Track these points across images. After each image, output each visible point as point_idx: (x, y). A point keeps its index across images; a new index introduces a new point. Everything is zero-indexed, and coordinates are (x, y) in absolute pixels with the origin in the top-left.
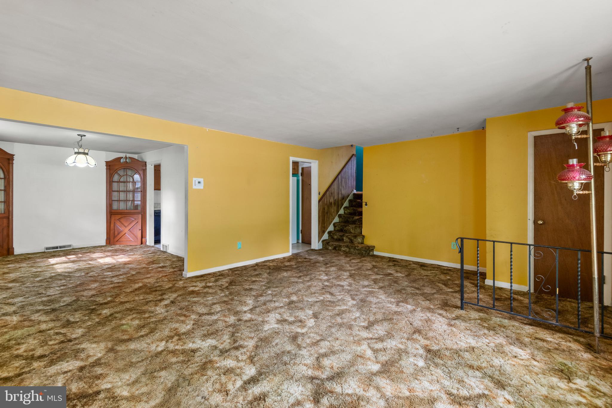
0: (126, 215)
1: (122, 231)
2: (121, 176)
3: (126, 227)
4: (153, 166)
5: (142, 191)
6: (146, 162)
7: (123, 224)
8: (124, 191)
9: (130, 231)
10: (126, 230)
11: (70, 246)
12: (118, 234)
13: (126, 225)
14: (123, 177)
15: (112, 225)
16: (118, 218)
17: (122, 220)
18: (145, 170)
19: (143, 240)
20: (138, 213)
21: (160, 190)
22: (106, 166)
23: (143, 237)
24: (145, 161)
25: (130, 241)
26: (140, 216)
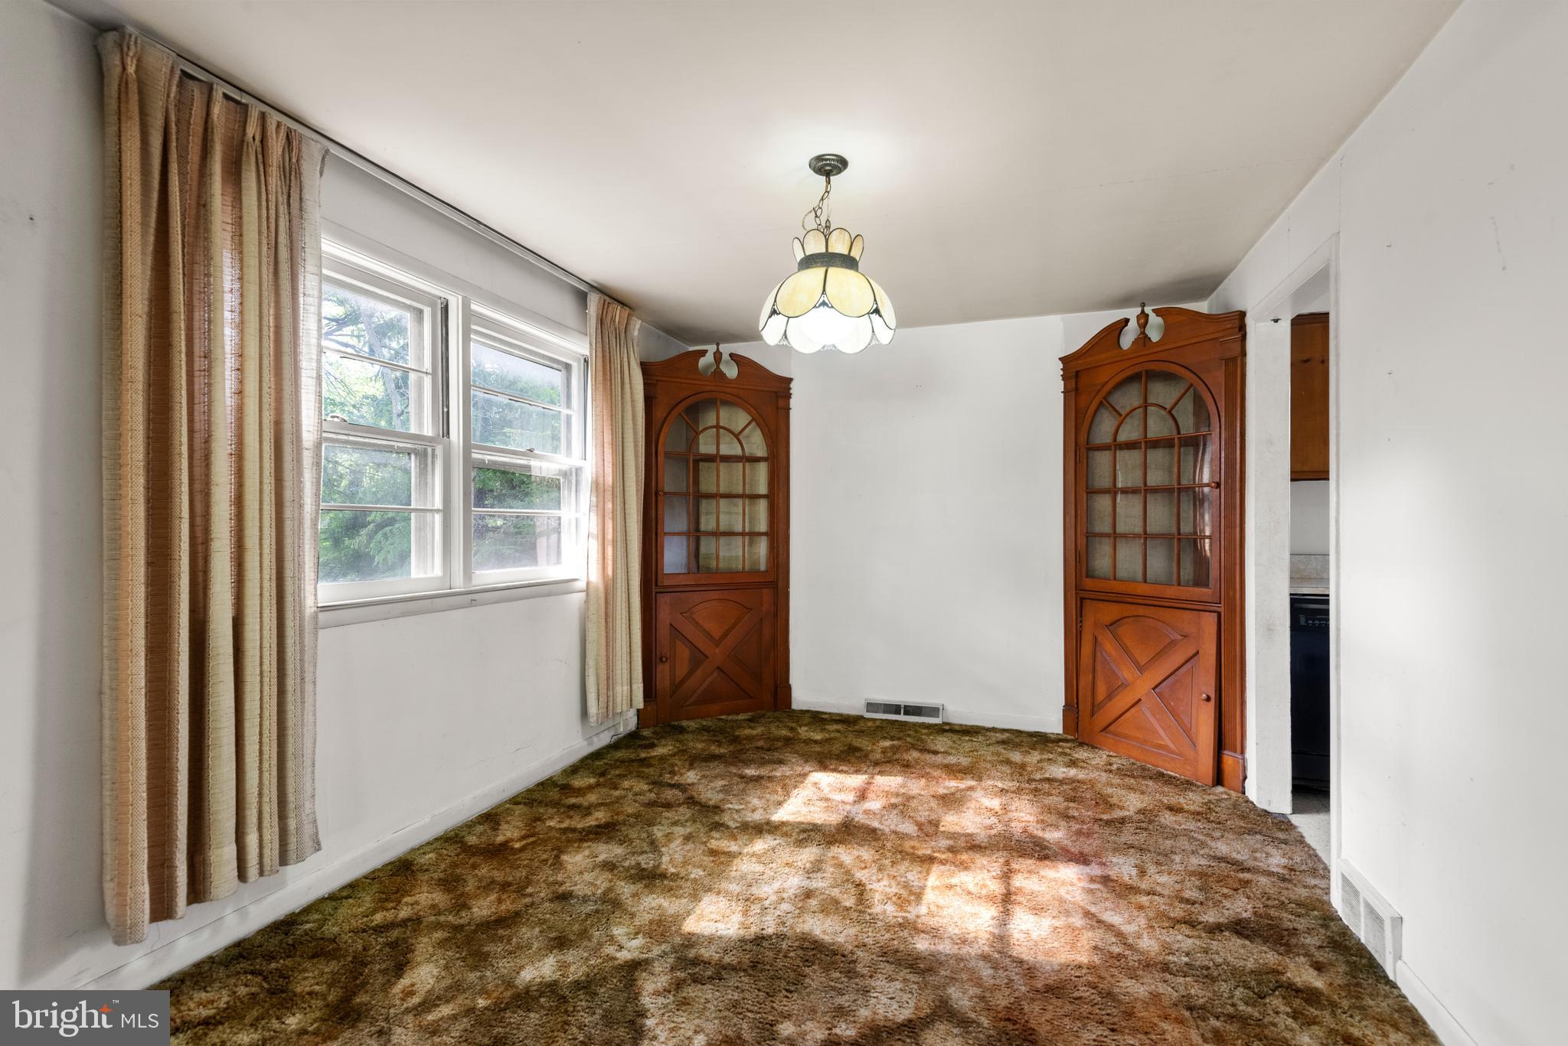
0: (1141, 610)
1: (1124, 686)
2: (1122, 419)
3: (1141, 669)
4: (1285, 328)
5: (1218, 485)
6: (1242, 315)
7: (1127, 651)
8: (1134, 491)
9: (1160, 695)
10: (1142, 685)
11: (934, 711)
12: (1110, 696)
13: (1143, 661)
14: (1128, 420)
15: (1086, 649)
16: (1108, 619)
17: (1126, 631)
18: (1235, 359)
19: (1229, 758)
20: (1198, 607)
21: (1322, 475)
22: (1064, 378)
23: (1227, 740)
24: (1240, 306)
25: (1160, 747)
26: (1209, 622)
